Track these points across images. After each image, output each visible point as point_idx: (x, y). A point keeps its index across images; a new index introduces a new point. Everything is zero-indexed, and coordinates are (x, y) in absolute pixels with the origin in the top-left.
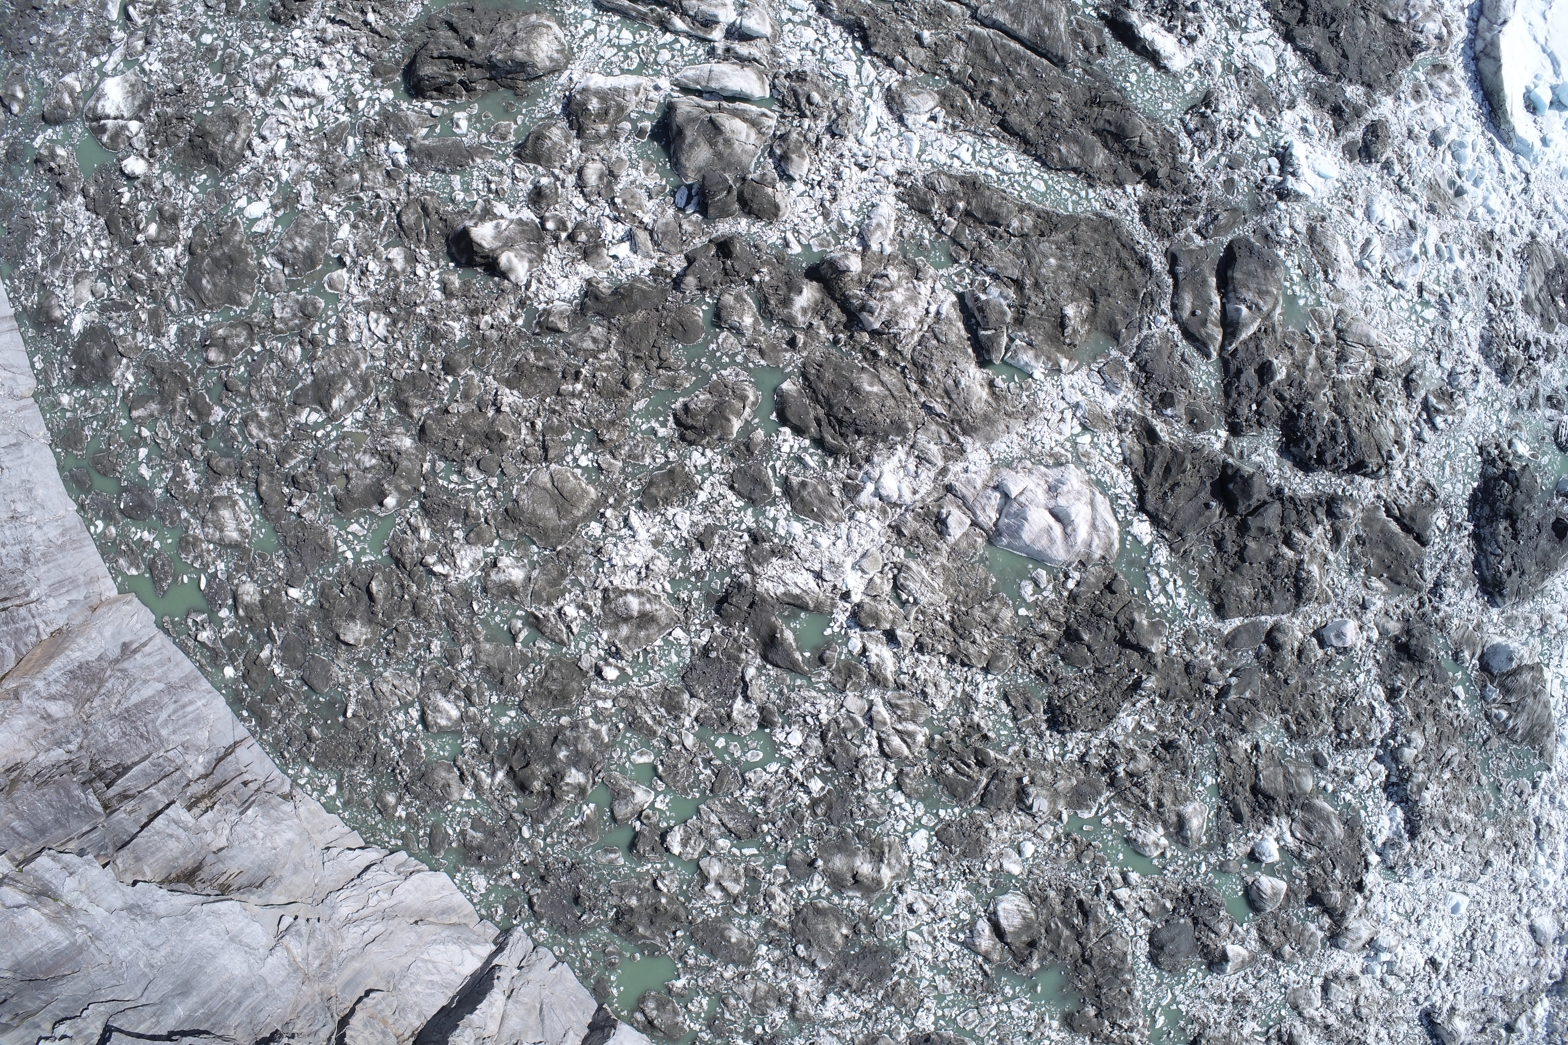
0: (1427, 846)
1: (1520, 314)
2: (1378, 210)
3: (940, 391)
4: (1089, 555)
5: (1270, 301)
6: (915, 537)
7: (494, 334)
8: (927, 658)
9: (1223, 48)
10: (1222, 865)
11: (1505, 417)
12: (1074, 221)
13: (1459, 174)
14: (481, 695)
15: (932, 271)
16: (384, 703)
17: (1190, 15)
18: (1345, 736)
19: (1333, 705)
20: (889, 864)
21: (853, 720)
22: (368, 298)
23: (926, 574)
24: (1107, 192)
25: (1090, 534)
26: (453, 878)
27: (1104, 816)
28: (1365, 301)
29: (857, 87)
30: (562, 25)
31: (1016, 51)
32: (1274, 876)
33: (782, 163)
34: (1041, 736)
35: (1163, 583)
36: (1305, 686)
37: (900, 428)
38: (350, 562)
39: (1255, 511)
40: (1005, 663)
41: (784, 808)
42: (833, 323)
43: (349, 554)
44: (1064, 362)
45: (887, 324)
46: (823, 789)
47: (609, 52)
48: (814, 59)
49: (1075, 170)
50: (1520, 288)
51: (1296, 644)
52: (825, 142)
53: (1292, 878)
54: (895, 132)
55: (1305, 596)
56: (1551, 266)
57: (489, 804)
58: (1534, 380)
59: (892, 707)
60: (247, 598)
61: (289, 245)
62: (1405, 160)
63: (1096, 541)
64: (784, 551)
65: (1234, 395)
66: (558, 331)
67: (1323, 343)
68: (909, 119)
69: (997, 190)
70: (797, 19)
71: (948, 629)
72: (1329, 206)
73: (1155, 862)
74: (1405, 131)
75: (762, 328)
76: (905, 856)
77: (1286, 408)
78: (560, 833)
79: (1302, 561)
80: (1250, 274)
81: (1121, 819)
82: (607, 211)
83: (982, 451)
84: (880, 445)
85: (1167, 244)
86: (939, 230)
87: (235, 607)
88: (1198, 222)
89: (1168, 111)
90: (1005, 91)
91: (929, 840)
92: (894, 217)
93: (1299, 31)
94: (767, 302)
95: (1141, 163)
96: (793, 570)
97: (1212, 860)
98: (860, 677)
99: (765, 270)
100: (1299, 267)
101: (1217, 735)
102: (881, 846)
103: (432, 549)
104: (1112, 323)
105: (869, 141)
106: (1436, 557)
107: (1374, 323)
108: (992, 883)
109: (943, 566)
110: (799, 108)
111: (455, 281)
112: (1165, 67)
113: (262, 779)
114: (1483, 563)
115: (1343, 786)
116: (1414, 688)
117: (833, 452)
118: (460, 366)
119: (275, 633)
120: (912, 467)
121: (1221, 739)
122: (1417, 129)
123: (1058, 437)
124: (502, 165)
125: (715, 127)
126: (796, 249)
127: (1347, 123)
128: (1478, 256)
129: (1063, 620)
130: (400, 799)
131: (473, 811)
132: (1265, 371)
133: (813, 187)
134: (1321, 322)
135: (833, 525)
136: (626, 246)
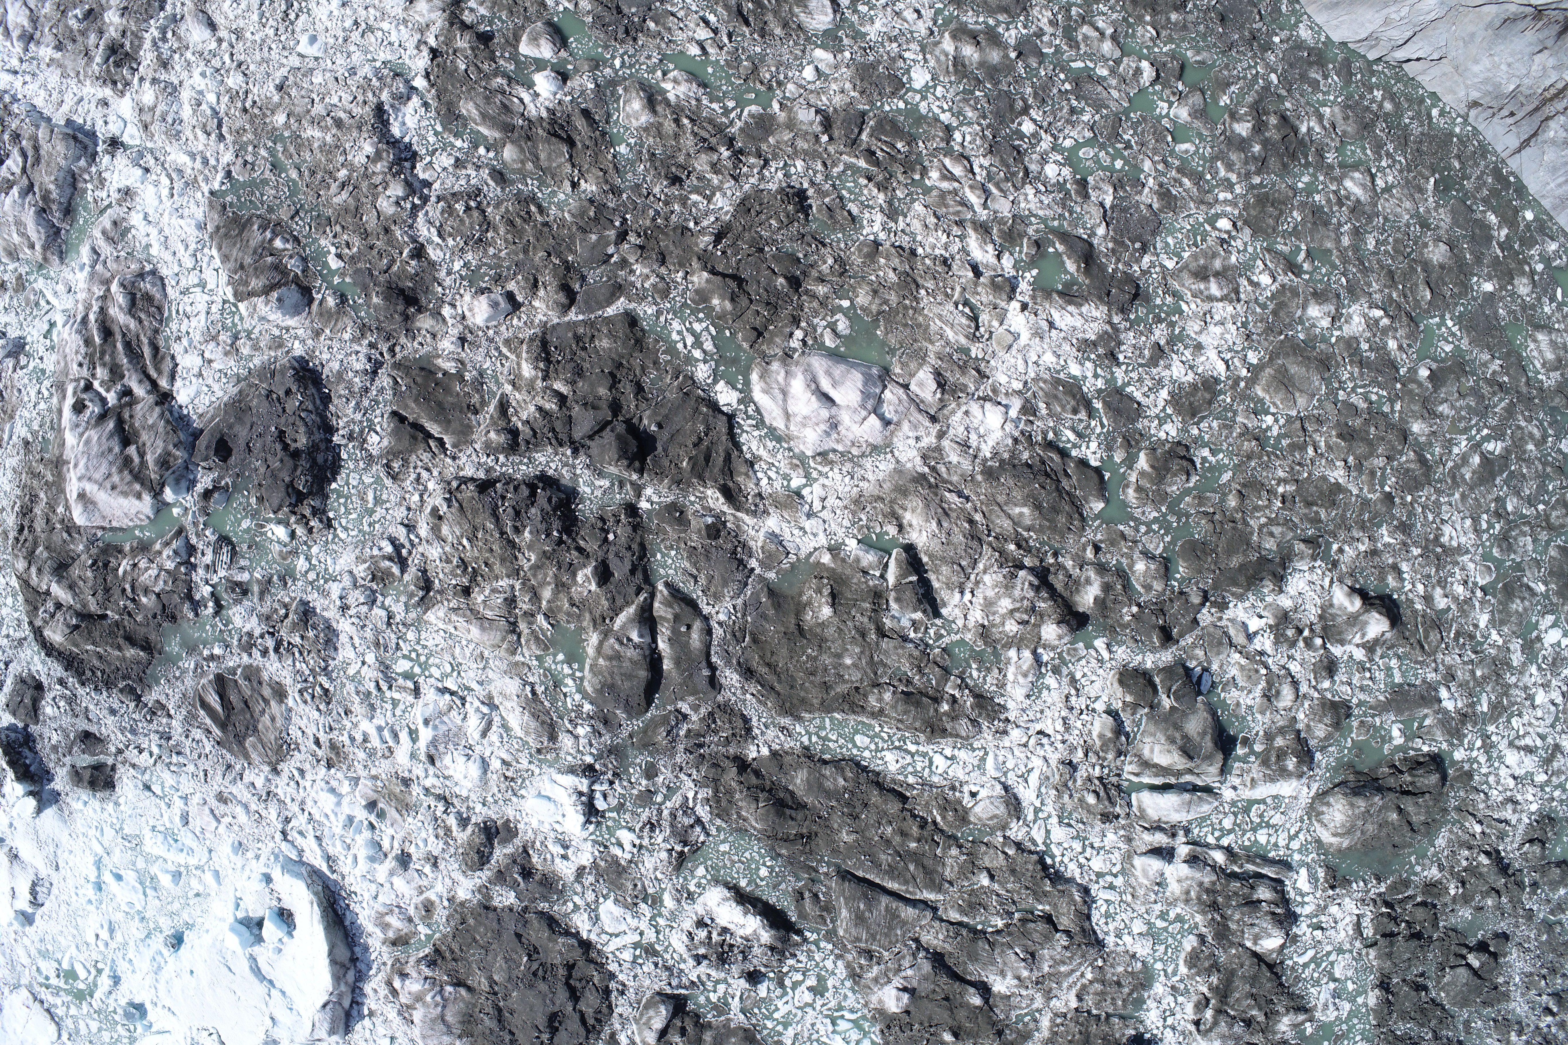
0: (360, 98)
1: (288, 681)
2: (474, 770)
3: (953, 515)
4: (784, 363)
5: (607, 650)
6: (963, 369)
7: (1356, 534)
8: (937, 252)
9: (661, 921)
10: (597, 67)
11: (301, 564)
12: (826, 708)
13: (372, 826)
14: (1329, 201)
15: (968, 637)
16: (1406, 191)
17: (702, 951)
18: (473, 204)
19: (489, 235)
20: (947, 55)
21: (1001, 190)
22: (1460, 559)
23: (950, 334)
24: (789, 744)
25: (788, 384)
26: (1327, 37)
27: (733, 109)
28: (484, 668)
29: (1049, 816)
30: (1318, 841)
31: (892, 878)
32: (535, 59)
33: (1119, 729)
34: (812, 183)
35: (698, 344)
36: (526, 251)
37: (990, 474)
38: (1447, 316)
39: (603, 426)
40: (860, 251)
41: (1053, 105)
42: (1061, 573)
43: (1450, 323)
44: (826, 559)
45: (1014, 576)
46: (1020, 124)
47: (1277, 819)
48: (1092, 839)
49: (825, 762)
50: (290, 710)
51: (541, 293)
52: (1080, 754)
53: (515, 57)
54: (1011, 775)
55: (537, 343)
56: (250, 741)
57: (1308, 103)
58: (265, 610)
59: (964, 203)
60: (1525, 281)
61: (1527, 603)
62: (441, 832)
63: (781, 378)
64: (1085, 346)
65: (635, 546)
66: (1304, 541)
67: (533, 615)
68: (999, 790)
69: (908, 728)
70: (1109, 878)
71: (920, 281)
72: (532, 767)
73: (671, 66)
74: (442, 865)
75: (1124, 561)
76: (932, 63)
77: (574, 540)
78: (1245, 78)
79: (544, 380)
80: (629, 677)
81: (715, 106)
82: (1270, 661)
83: (903, 458)
84: (1006, 456)
85: (720, 698)
86: (963, 680)
87: (1533, 272)
88: (685, 727)
89: (723, 842)
90: (904, 834)
91: (910, 79)
92: (1009, 687)
93: (577, 954)
94: (1124, 586)
95: (754, 781)
96: (1074, 329)
97: (608, 71)
98: (999, 230)
99: (1128, 618)
100: (565, 695)
101: (620, 195)
102: (956, 72)
103: (1385, 331)
104: (777, 606)
105: (1037, 763)
106: (377, 403)
107: (472, 646)
108: (841, 40)
109: (932, 342)
110: (1104, 785)
111: (1391, 581)
112: (729, 889)
113: (1495, 119)
114: (318, 402)
115: (467, 154)
116: (393, 261)
117: (1050, 445)
118: (1382, 501)
119: (1498, 251)
120: (973, 437)
121: (616, 191)
122: (427, 869)
123: (826, 482)
124: (1362, 696)
125: (1188, 752)
126: (1100, 643)
127: (515, 861)
128: (345, 739)
129: (804, 297)
130: (1381, 106)
131: (1320, 96)
132: (604, 575)
133: (1087, 707)
134: (537, 638)
135: (1042, 375)
136: (1252, 629)
